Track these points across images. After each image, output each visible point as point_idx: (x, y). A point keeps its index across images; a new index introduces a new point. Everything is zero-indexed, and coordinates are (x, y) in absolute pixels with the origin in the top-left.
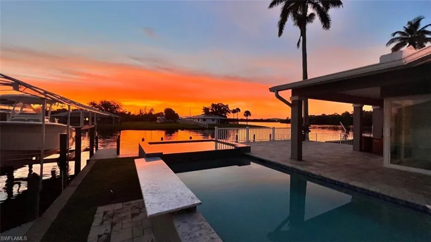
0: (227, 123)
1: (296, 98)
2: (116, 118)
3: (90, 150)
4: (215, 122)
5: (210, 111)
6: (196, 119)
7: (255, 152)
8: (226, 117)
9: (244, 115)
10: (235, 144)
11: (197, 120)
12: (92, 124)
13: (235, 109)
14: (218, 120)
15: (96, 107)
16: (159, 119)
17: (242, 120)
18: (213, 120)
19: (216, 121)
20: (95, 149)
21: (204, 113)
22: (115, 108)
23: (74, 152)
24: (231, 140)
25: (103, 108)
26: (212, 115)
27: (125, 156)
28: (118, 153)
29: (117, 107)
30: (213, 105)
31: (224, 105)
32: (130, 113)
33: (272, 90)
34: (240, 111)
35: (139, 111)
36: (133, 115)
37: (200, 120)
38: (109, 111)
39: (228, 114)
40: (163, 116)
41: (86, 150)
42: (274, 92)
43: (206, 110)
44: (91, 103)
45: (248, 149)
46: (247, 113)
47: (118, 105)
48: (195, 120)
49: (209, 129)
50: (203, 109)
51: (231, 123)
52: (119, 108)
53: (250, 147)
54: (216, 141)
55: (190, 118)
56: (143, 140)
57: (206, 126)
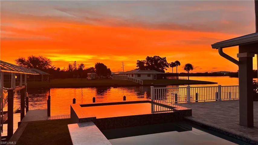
0: (165, 78)
1: (245, 55)
2: (44, 76)
3: (21, 112)
4: (151, 78)
5: (145, 65)
6: (130, 74)
7: (197, 116)
8: (164, 72)
9: (185, 69)
10: (174, 106)
11: (131, 76)
12: (23, 85)
13: (174, 62)
14: (154, 76)
15: (24, 64)
16: (90, 76)
17: (183, 74)
18: (149, 75)
19: (151, 76)
20: (25, 109)
21: (138, 67)
22: (44, 65)
23: (7, 114)
24: (169, 101)
25: (32, 65)
26: (147, 70)
27: (56, 118)
28: (49, 115)
29: (45, 64)
30: (148, 58)
31: (161, 58)
32: (59, 69)
33: (214, 46)
34: (179, 64)
35: (68, 67)
36: (62, 71)
37: (134, 75)
38: (37, 68)
39: (166, 68)
40: (94, 72)
41: (17, 112)
42: (217, 49)
43: (140, 64)
44: (20, 59)
45: (189, 113)
46: (189, 67)
47: (46, 62)
48: (128, 76)
49: (144, 85)
50: (137, 64)
51: (170, 78)
52: (48, 64)
53: (191, 110)
54: (153, 103)
55: (123, 73)
56: (74, 101)
57: (141, 82)
